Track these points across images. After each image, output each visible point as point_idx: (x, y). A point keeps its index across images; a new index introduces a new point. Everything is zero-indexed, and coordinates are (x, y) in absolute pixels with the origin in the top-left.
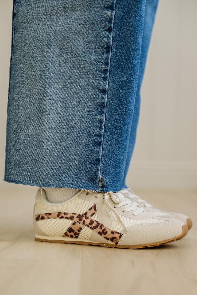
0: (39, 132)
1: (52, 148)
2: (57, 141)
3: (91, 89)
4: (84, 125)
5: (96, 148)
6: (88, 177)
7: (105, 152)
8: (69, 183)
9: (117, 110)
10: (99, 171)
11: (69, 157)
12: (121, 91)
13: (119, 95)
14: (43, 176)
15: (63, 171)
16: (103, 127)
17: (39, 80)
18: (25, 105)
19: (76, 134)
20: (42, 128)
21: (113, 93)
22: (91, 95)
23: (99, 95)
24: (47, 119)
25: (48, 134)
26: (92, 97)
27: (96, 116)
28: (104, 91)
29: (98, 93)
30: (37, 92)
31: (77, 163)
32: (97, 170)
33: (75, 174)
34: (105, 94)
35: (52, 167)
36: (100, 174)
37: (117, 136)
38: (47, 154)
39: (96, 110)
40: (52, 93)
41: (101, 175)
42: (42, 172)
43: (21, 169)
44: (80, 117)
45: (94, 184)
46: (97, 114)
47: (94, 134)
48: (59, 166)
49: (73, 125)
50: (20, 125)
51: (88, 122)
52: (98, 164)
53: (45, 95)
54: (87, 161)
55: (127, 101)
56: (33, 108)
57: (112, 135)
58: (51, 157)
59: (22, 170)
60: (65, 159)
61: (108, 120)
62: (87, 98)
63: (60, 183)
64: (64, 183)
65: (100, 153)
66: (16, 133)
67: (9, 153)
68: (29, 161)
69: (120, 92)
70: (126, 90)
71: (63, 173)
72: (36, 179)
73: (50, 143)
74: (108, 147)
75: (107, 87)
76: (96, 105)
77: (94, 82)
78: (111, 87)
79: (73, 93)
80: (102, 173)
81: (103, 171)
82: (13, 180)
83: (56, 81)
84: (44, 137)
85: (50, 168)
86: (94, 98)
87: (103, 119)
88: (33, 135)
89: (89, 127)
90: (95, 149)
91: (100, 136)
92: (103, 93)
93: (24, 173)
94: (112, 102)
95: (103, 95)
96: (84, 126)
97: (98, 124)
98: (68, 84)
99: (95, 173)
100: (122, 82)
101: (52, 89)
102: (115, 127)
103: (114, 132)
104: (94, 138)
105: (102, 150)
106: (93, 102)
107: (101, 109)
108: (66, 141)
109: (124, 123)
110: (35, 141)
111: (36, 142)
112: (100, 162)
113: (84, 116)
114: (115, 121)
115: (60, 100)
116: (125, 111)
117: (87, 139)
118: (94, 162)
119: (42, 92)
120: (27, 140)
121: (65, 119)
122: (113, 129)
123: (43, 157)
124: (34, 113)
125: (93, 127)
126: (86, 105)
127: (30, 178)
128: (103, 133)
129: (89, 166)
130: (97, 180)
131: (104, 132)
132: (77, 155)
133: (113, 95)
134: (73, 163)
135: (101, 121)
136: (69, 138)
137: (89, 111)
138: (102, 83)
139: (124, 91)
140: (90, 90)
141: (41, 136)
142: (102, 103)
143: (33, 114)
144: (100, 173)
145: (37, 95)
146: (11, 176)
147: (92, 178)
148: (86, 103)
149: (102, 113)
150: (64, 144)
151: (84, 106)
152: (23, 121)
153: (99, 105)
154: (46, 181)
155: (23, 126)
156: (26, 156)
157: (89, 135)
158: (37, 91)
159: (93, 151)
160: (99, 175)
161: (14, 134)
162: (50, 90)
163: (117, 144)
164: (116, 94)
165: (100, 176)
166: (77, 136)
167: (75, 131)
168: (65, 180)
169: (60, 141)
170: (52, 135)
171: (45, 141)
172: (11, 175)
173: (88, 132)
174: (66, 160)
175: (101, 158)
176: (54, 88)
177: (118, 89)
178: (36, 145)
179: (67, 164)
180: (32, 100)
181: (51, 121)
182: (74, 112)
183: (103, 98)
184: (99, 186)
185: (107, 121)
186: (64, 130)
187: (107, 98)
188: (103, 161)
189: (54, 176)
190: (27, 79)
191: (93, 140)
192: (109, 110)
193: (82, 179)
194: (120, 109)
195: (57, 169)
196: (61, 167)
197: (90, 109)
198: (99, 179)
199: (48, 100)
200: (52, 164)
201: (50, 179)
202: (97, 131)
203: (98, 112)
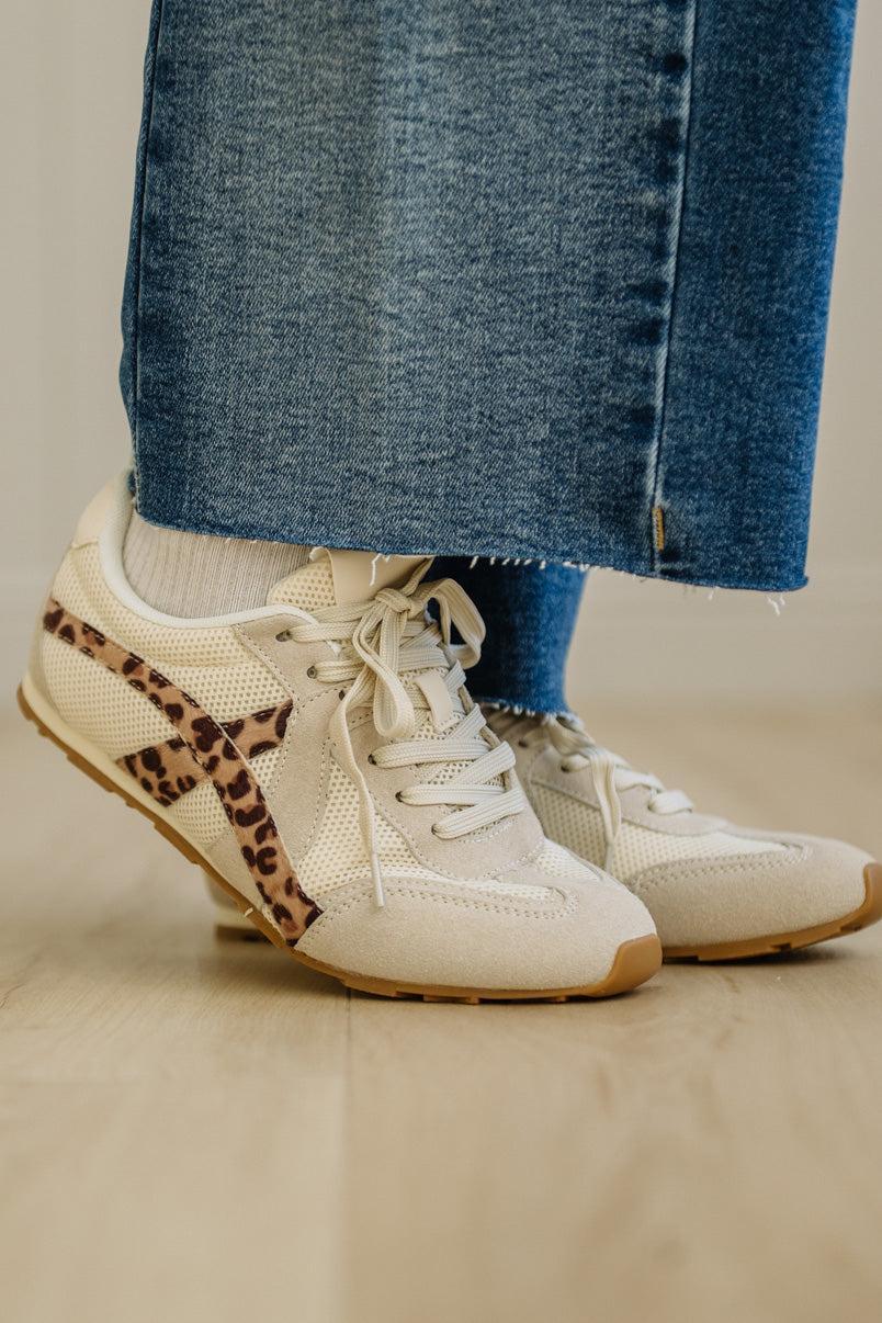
0: (351, 281)
1: (422, 358)
2: (444, 323)
3: (608, 57)
4: (574, 239)
5: (635, 357)
6: (600, 504)
7: (680, 375)
8: (503, 535)
9: (745, 157)
10: (651, 472)
11: (508, 400)
12: (762, 58)
13: (755, 79)
14: (380, 498)
15: (478, 472)
16: (673, 248)
17: (346, 22)
18: (273, 152)
19: (536, 284)
20: (367, 264)
21: (720, 72)
22: (610, 86)
23: (647, 85)
24: (389, 218)
25: (399, 290)
26: (615, 93)
27: (635, 190)
28: (673, 64)
29: (642, 73)
30: (335, 84)
31: (544, 432)
32: (639, 468)
33: (533, 489)
34: (677, 80)
35: (423, 456)
36: (655, 490)
37: (748, 294)
38: (396, 392)
39: (636, 161)
40: (414, 88)
41: (659, 493)
42: (373, 479)
43: (267, 465)
44: (557, 197)
45: (629, 540)
46: (640, 182)
47: (628, 286)
48: (458, 448)
49: (521, 241)
50: (253, 251)
51: (597, 222)
52: (645, 438)
53: (379, 99)
54: (591, 421)
55: (797, 111)
56: (319, 165)
57: (716, 287)
58: (418, 402)
59: (273, 471)
60: (487, 413)
61: (699, 212)
62: (587, 103)
63: (461, 531)
64: (479, 534)
65: (655, 379)
66: (233, 292)
67: (199, 390)
68: (305, 427)
69: (755, 62)
70: (790, 52)
71: (476, 484)
72: (344, 515)
73: (407, 335)
74: (698, 349)
75: (688, 41)
76: (634, 138)
77: (621, 20)
78: (709, 38)
79: (517, 81)
80: (667, 484)
81: (670, 473)
82: (230, 522)
83: (431, 22)
84: (377, 308)
85: (414, 459)
86: (624, 100)
87: (671, 203)
88: (325, 296)
89: (601, 247)
90: (630, 360)
91: (654, 291)
92: (666, 72)
93: (285, 485)
94: (718, 120)
95: (670, 81)
96: (575, 243)
97: (646, 234)
98: (488, 38)
99: (632, 481)
100: (769, 10)
101: (413, 68)
102: (734, 248)
103: (729, 272)
104: (628, 304)
105: (667, 367)
106: (617, 122)
107: (661, 155)
108: (487, 324)
109: (788, 225)
110: (335, 328)
111: (340, 334)
112: (657, 427)
113: (577, 192)
114: (734, 217)
115: (453, 118)
116: (790, 164)
117: (593, 312)
118: (626, 426)
119: (363, 83)
120: (292, 324)
121: (483, 210)
122: (722, 256)
123: (377, 407)
124: (324, 188)
125: (623, 248)
126: (582, 139)
127: (312, 508)
128: (671, 280)
129: (601, 446)
130: (642, 521)
131: (677, 275)
132: (546, 389)
133: (723, 78)
134: (524, 433)
135: (660, 218)
136: (502, 305)
137: (603, 166)
138: (661, 24)
139: (781, 57)
140: (601, 60)
141: (364, 301)
142: (665, 123)
143: (319, 195)
144: (652, 483)
145: (338, 101)
146: (218, 503)
147: (618, 508)
148: (585, 126)
149: (665, 175)
150: (479, 337)
151: (577, 144)
152: (270, 229)
153: (650, 135)
154: (397, 524)
155: (271, 254)
156: (290, 403)
157: (600, 291)
158: (337, 80)
159: (619, 369)
160: (650, 491)
161: (223, 296)
162: (401, 71)
163: (749, 336)
164: (736, 74)
165: (654, 498)
166: (545, 297)
167: (532, 269)
168: (486, 519)
169: (457, 325)
170: (416, 293)
171: (385, 326)
172: (217, 495)
173: (599, 275)
174: (491, 417)
175: (659, 403)
176: (421, 59)
177: (746, 51)
178: (340, 349)
179: (495, 439)
180: (313, 123)
181: (410, 227)
182: (524, 175)
183: (670, 99)
184: (653, 551)
185: (693, 218)
186: (476, 270)
187: (692, 100)
188: (671, 421)
189: (431, 496)
190: (283, 17)
191: (620, 316)
192: (700, 160)
193: (568, 514)
194: (757, 153)
195: (447, 465)
196: (468, 451)
197: (607, 160)
198: (651, 515)
199: (393, 124)
200: (423, 438)
201: (416, 513)
202: (642, 268)
203: (645, 170)
